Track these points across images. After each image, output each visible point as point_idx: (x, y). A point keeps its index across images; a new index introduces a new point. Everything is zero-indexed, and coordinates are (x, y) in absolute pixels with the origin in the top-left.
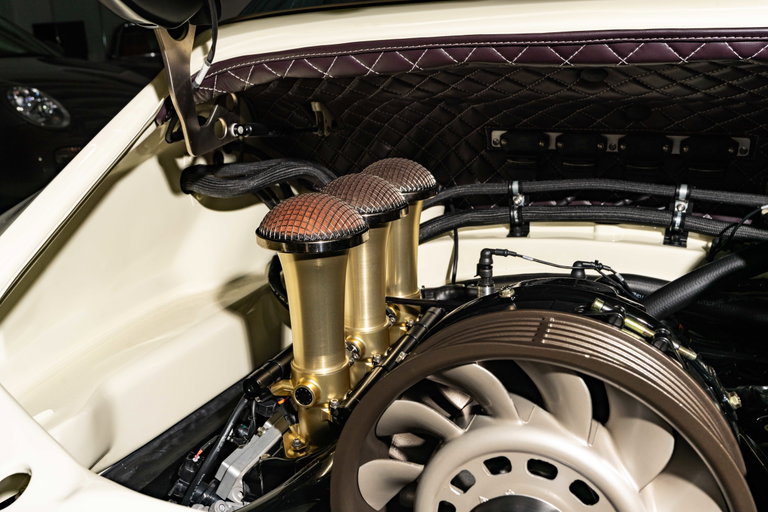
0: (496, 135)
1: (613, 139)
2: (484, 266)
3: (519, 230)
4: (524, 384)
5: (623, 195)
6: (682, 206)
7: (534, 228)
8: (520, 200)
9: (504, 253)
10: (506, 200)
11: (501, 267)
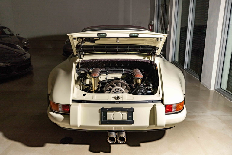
0: (104, 64)
1: (116, 65)
2: (106, 78)
3: (107, 74)
4: (117, 85)
5: (118, 70)
6: (123, 71)
7: (109, 74)
8: (107, 71)
9: (108, 77)
10: (106, 71)
11: (108, 78)
